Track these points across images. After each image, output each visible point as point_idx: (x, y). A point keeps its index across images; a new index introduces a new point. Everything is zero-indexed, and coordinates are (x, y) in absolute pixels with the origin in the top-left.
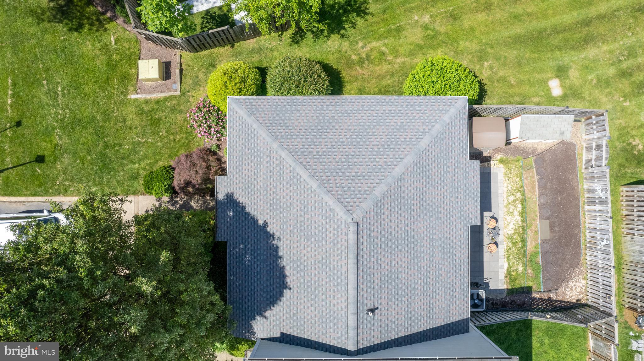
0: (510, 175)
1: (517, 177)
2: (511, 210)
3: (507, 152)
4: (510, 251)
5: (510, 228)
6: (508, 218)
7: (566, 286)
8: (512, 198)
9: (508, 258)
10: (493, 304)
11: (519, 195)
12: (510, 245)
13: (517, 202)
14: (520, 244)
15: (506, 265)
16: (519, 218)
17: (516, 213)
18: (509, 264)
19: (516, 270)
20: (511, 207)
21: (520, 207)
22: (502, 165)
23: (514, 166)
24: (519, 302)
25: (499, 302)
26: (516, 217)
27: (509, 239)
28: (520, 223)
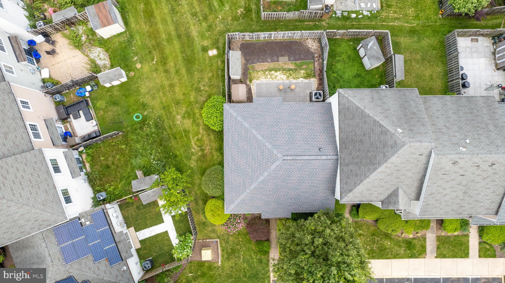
0: (257, 77)
1: (258, 73)
2: (274, 76)
3: (246, 78)
4: (295, 77)
5: (283, 77)
6: (278, 78)
7: (311, 48)
8: (269, 76)
9: (298, 78)
10: (320, 85)
11: (267, 73)
12: (291, 77)
13: (270, 73)
14: (291, 72)
15: (301, 79)
16: (278, 72)
17: (276, 74)
18: (301, 78)
19: (304, 74)
20: (273, 76)
21: (273, 72)
22: (253, 81)
23: (253, 75)
24: (319, 72)
25: (319, 82)
26: (277, 74)
27: (288, 78)
28: (281, 72)
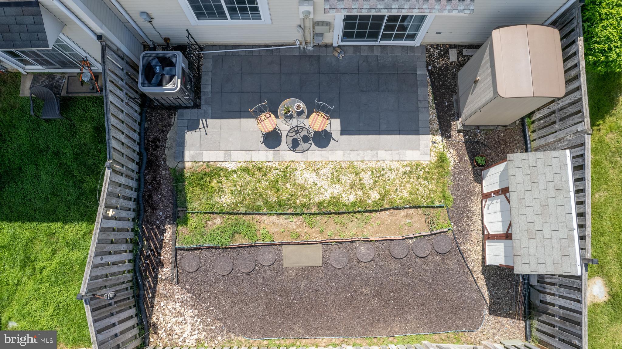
0: (414, 176)
1: (411, 193)
2: (343, 178)
3: (459, 175)
4: (259, 175)
5: (307, 174)
6: (326, 171)
7: (184, 303)
8: (367, 179)
9: (245, 170)
10: (157, 139)
11: (375, 196)
12: (272, 175)
13: (360, 193)
14: (273, 199)
15: (231, 166)
16: (327, 196)
17: (337, 190)
18: (235, 172)
19: (221, 190)
20: (347, 179)
21: (349, 198)
22: (434, 159)
23: (432, 187)
24: (157, 197)
25: (158, 153)
26: (331, 190)
27: (285, 172)
28: (317, 200)
